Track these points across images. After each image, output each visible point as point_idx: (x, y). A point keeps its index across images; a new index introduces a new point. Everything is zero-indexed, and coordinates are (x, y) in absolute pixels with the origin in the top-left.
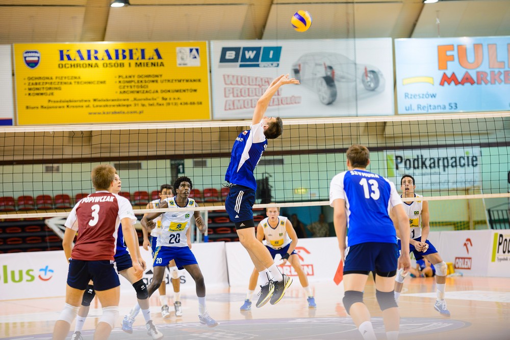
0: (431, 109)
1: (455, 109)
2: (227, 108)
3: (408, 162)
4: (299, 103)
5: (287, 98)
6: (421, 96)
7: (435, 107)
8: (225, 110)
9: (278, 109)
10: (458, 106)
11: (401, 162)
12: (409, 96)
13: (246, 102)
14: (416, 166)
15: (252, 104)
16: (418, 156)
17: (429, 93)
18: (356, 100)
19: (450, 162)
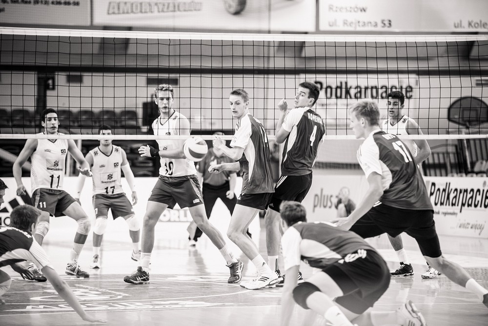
0: (359, 26)
1: (388, 27)
2: (111, 11)
3: (329, 90)
4: (199, 10)
5: (185, 3)
6: (349, 9)
7: (364, 24)
8: (108, 13)
9: (174, 17)
10: (392, 24)
11: (321, 88)
12: (334, 9)
13: (134, 5)
14: (339, 94)
15: (141, 9)
16: (341, 83)
17: (358, 7)
18: (270, 10)
19: (380, 91)
